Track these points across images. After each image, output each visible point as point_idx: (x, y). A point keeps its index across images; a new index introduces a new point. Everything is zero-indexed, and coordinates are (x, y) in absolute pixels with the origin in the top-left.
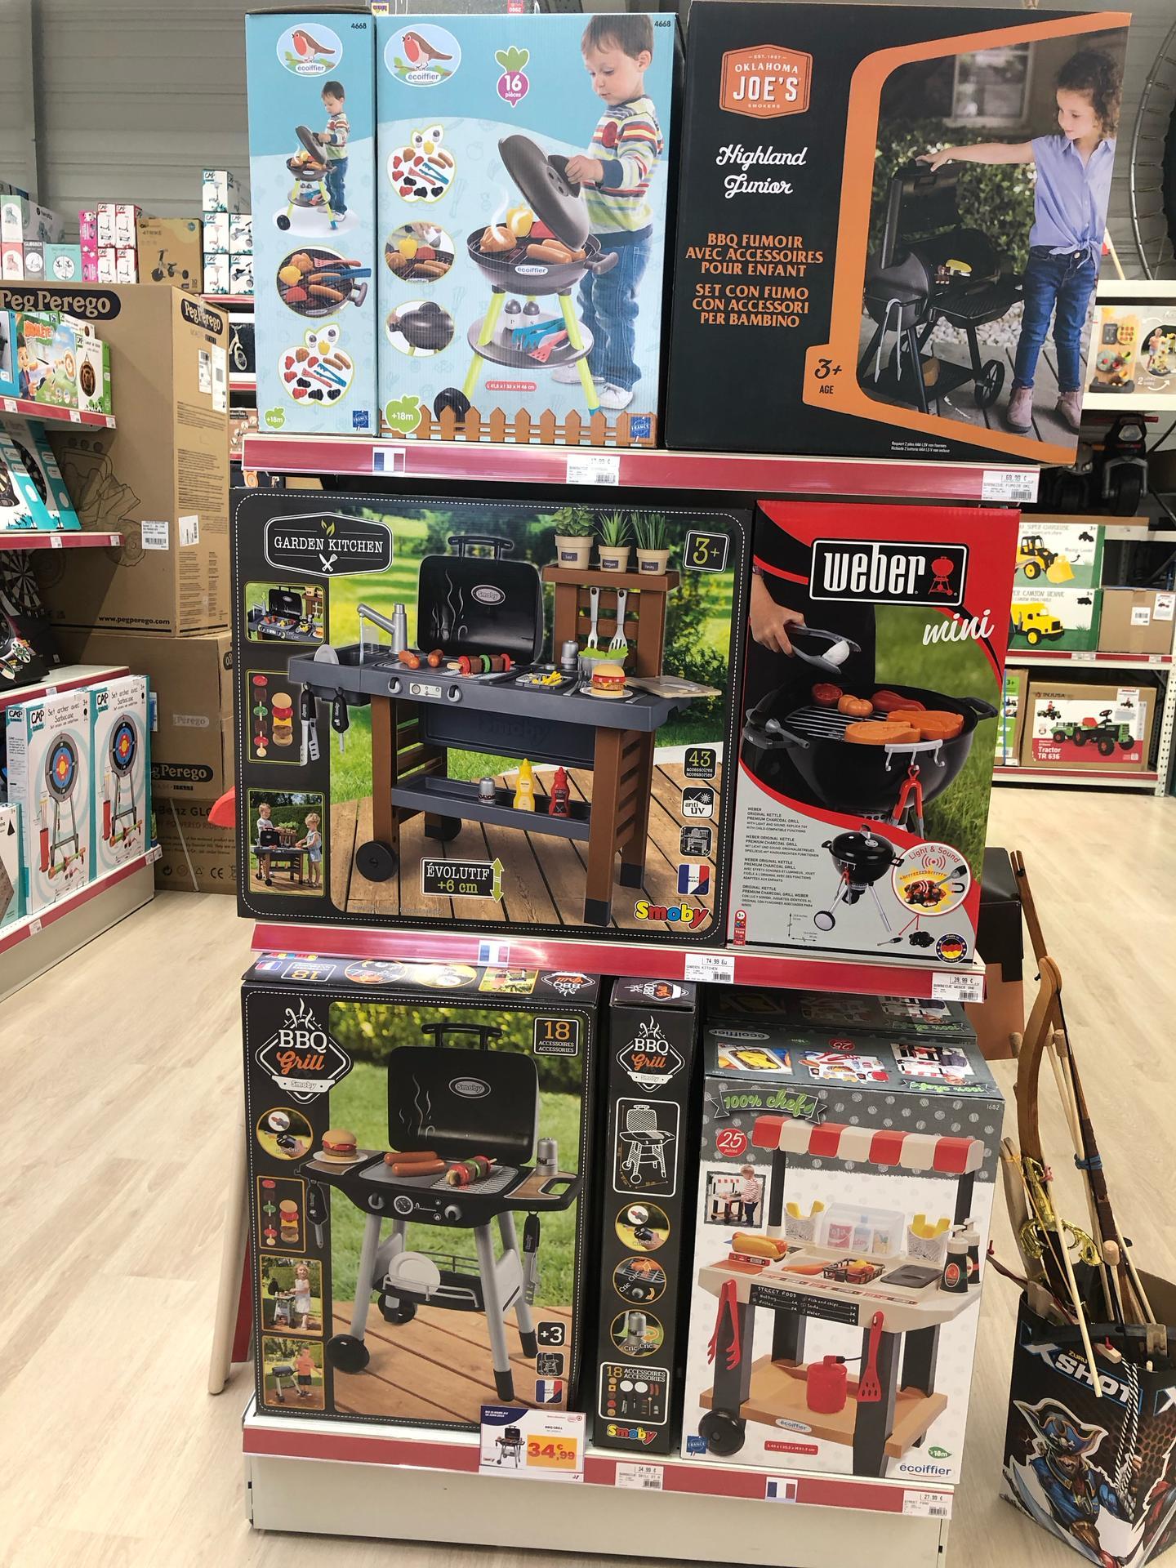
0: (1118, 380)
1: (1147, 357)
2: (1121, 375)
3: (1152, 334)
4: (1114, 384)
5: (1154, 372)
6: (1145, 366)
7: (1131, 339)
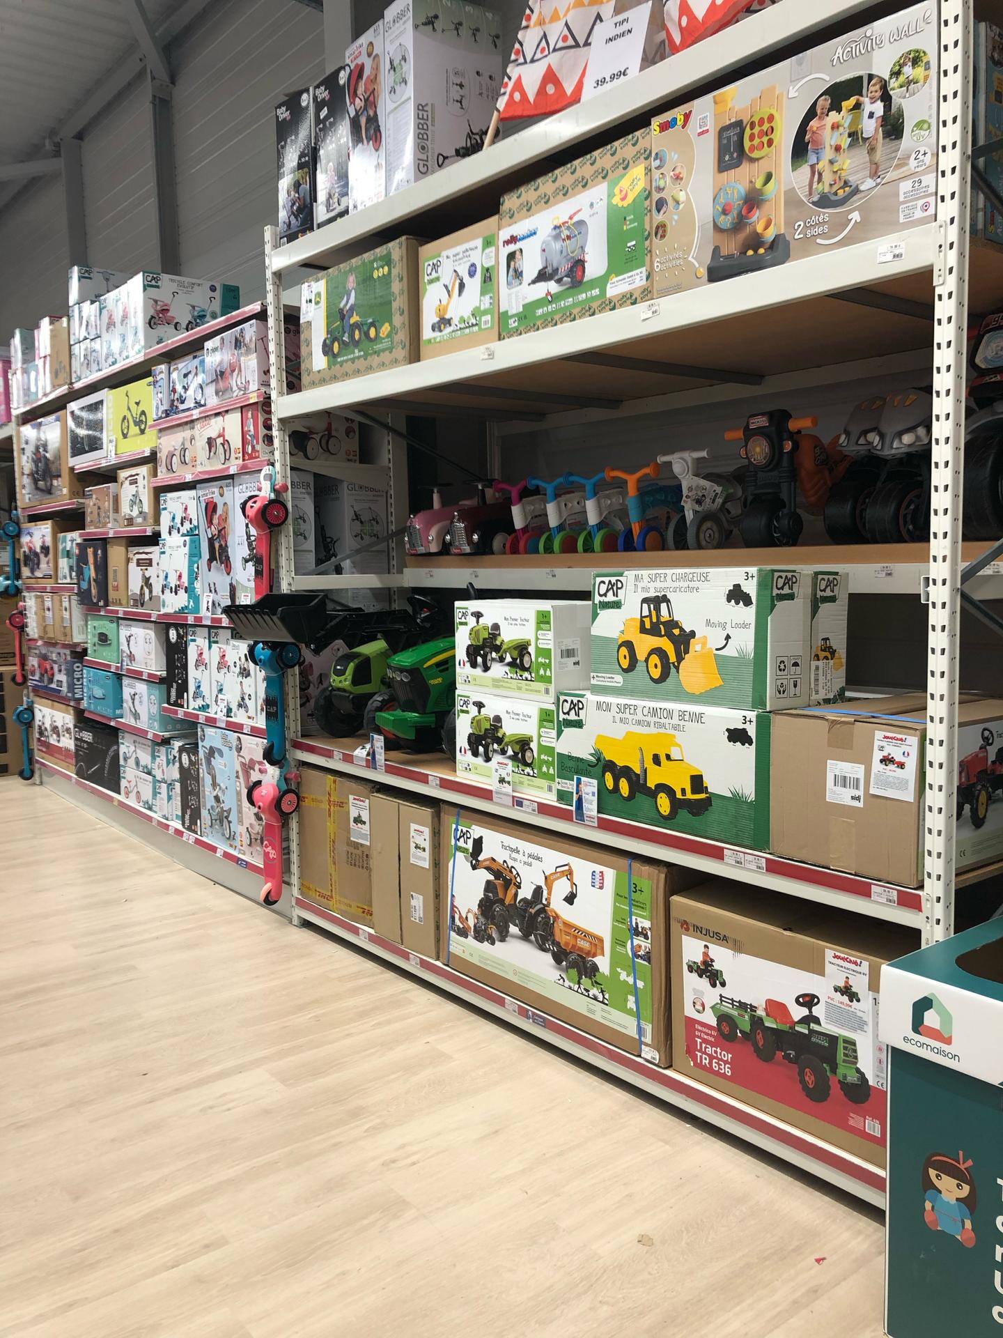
0: (755, 241)
1: (805, 170)
2: (759, 229)
3: (811, 114)
4: (750, 253)
5: (824, 202)
6: (802, 194)
7: (770, 143)
